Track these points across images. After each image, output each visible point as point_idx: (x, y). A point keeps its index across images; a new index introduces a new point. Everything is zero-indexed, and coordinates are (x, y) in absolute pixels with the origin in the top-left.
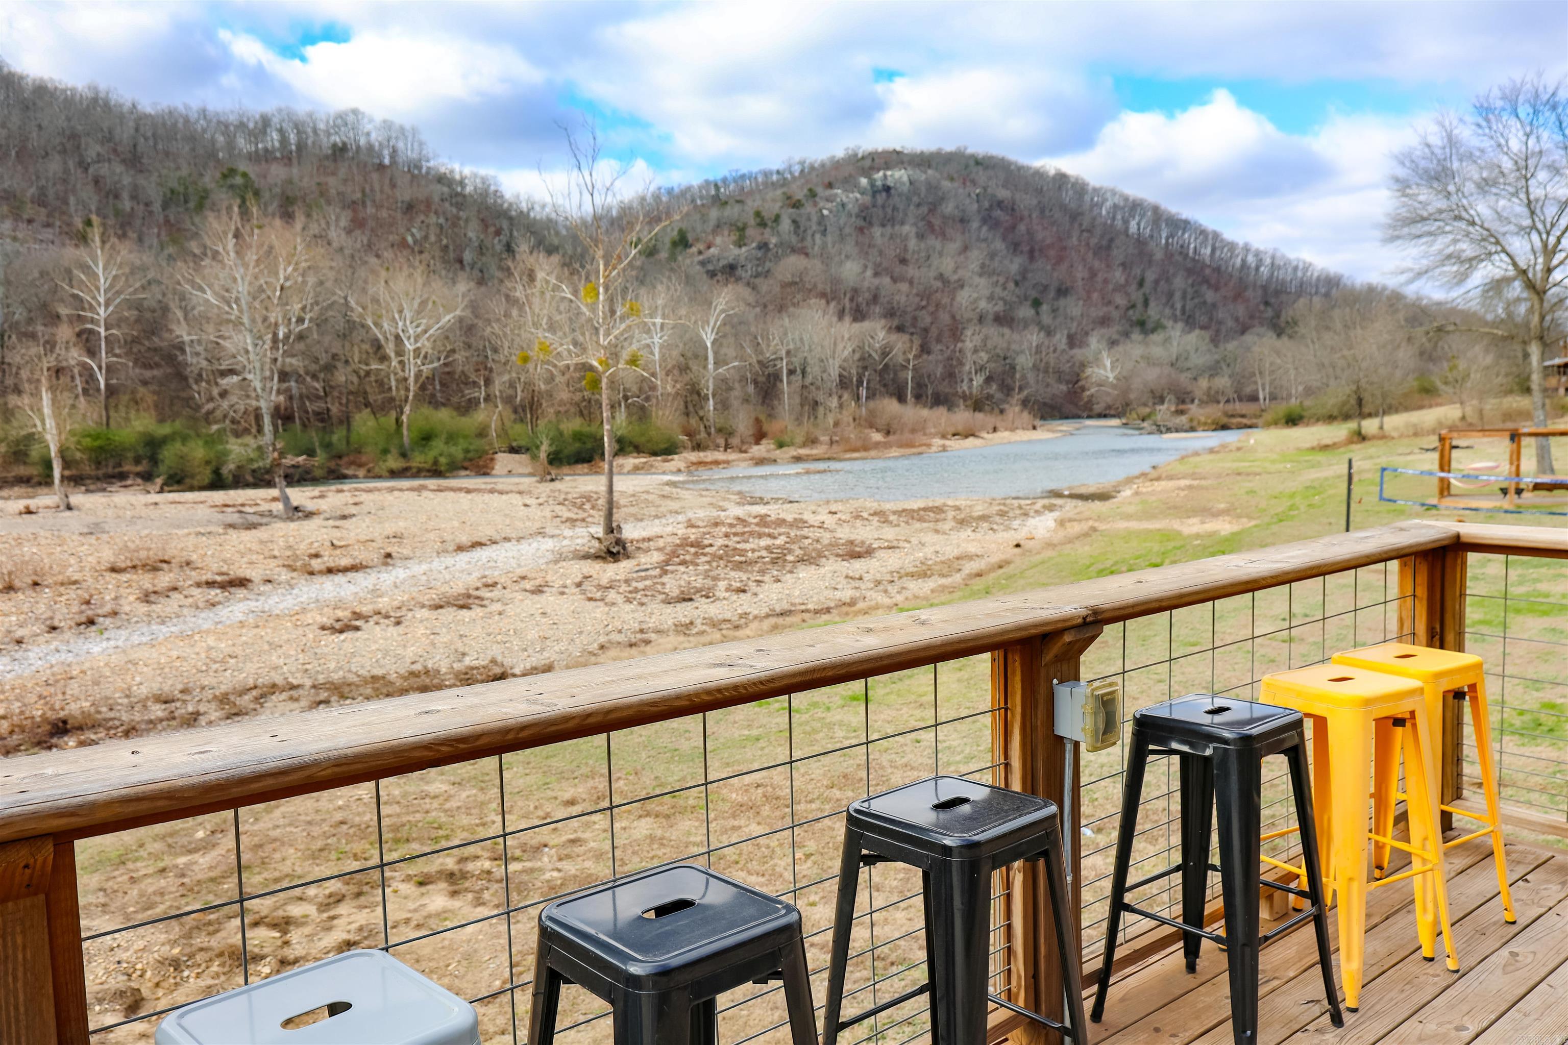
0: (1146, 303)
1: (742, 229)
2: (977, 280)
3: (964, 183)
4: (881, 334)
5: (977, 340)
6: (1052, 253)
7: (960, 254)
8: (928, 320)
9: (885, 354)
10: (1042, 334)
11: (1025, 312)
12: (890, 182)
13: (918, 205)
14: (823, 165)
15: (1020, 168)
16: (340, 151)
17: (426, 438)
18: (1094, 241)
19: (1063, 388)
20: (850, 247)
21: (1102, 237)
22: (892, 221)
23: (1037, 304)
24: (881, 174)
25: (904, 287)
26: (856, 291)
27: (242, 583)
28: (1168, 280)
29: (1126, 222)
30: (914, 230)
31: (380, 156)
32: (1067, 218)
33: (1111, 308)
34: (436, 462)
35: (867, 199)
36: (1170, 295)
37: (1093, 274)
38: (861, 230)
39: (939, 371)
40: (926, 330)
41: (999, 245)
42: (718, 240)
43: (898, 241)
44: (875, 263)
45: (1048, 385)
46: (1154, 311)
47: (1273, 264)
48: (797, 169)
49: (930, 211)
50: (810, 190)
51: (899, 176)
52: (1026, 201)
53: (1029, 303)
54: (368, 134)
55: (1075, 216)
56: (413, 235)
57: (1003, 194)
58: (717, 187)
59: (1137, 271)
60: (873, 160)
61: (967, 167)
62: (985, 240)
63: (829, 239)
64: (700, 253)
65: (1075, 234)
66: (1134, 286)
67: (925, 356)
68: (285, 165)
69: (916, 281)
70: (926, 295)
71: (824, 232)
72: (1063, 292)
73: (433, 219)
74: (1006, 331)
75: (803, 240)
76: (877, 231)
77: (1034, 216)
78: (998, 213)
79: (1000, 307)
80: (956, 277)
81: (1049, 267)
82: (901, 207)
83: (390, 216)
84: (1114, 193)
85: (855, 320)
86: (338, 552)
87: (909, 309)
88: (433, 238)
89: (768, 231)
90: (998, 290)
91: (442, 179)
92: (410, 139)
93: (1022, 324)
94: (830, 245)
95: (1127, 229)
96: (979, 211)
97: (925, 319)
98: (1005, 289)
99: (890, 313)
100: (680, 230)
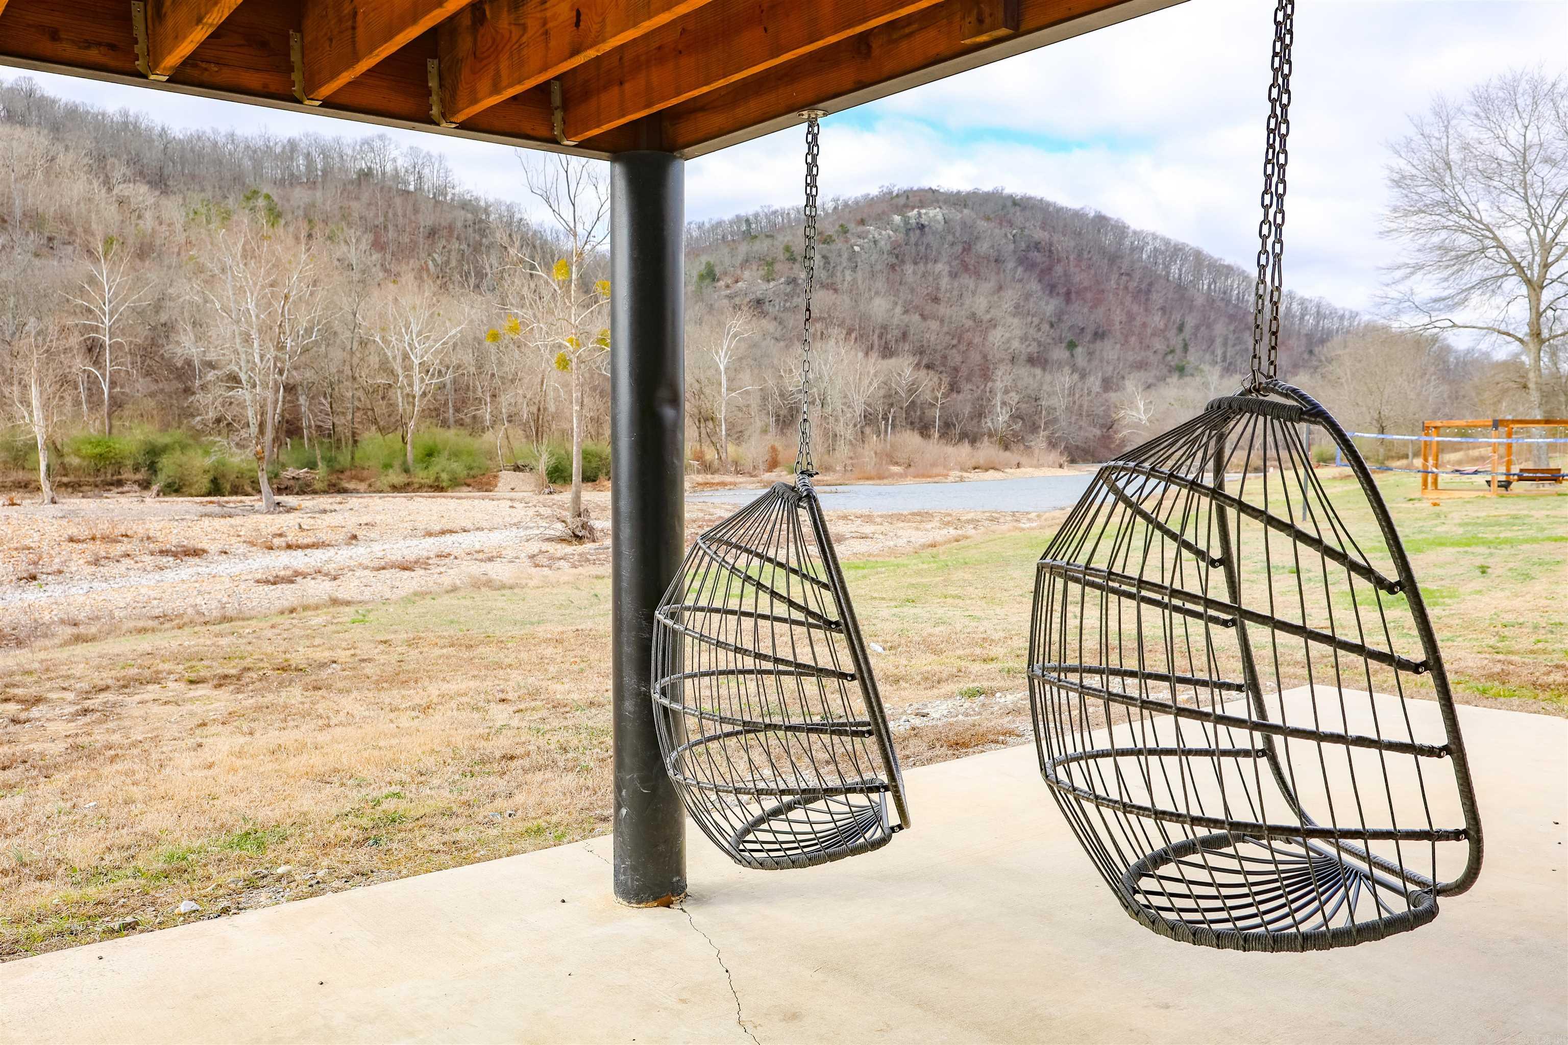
0: (1186, 348)
1: (770, 264)
2: (1010, 320)
3: (1001, 224)
4: (908, 371)
5: (1008, 381)
6: (1089, 295)
7: (993, 294)
8: (958, 359)
9: (911, 391)
10: (1076, 376)
11: (1059, 353)
12: (924, 220)
13: (953, 244)
14: (857, 202)
15: (1059, 210)
16: (366, 175)
17: (430, 454)
18: (1133, 285)
19: (1098, 432)
20: (880, 284)
21: (1141, 281)
22: (926, 259)
23: (1072, 345)
24: (915, 211)
25: (934, 325)
26: (885, 328)
27: (197, 553)
28: (1209, 326)
29: (1167, 267)
30: (947, 268)
31: (407, 183)
32: (1106, 261)
33: (1150, 353)
34: (437, 479)
35: (901, 236)
36: (1212, 341)
37: (1131, 317)
38: (893, 267)
39: (967, 410)
40: (956, 369)
41: (1034, 286)
42: (747, 274)
43: (931, 279)
44: (905, 301)
45: (1081, 428)
46: (1192, 357)
47: (1318, 313)
49: (964, 250)
50: (842, 226)
51: (933, 214)
52: (1064, 244)
53: (1064, 345)
54: (394, 160)
55: (1113, 258)
56: (434, 260)
57: (1039, 235)
58: (747, 221)
59: (1177, 316)
60: (908, 197)
61: (1004, 207)
62: (1020, 281)
63: (859, 274)
64: (728, 286)
65: (1114, 277)
66: (1173, 331)
67: (955, 395)
68: (310, 188)
69: (947, 321)
70: (958, 335)
71: (855, 269)
72: (1099, 335)
73: (455, 245)
74: (1038, 371)
75: (832, 275)
76: (909, 268)
77: (1072, 258)
78: (1036, 256)
79: (1033, 348)
80: (988, 317)
81: (1086, 310)
82: (935, 245)
83: (411, 241)
84: (1155, 237)
85: (884, 357)
86: (304, 534)
87: (939, 347)
88: (453, 263)
89: (797, 266)
90: (1032, 331)
91: (466, 205)
92: (436, 165)
93: (1056, 366)
94: (860, 282)
95: (1168, 273)
96: (1015, 252)
97: (955, 358)
98: (1039, 330)
99: (920, 351)
100: (708, 264)
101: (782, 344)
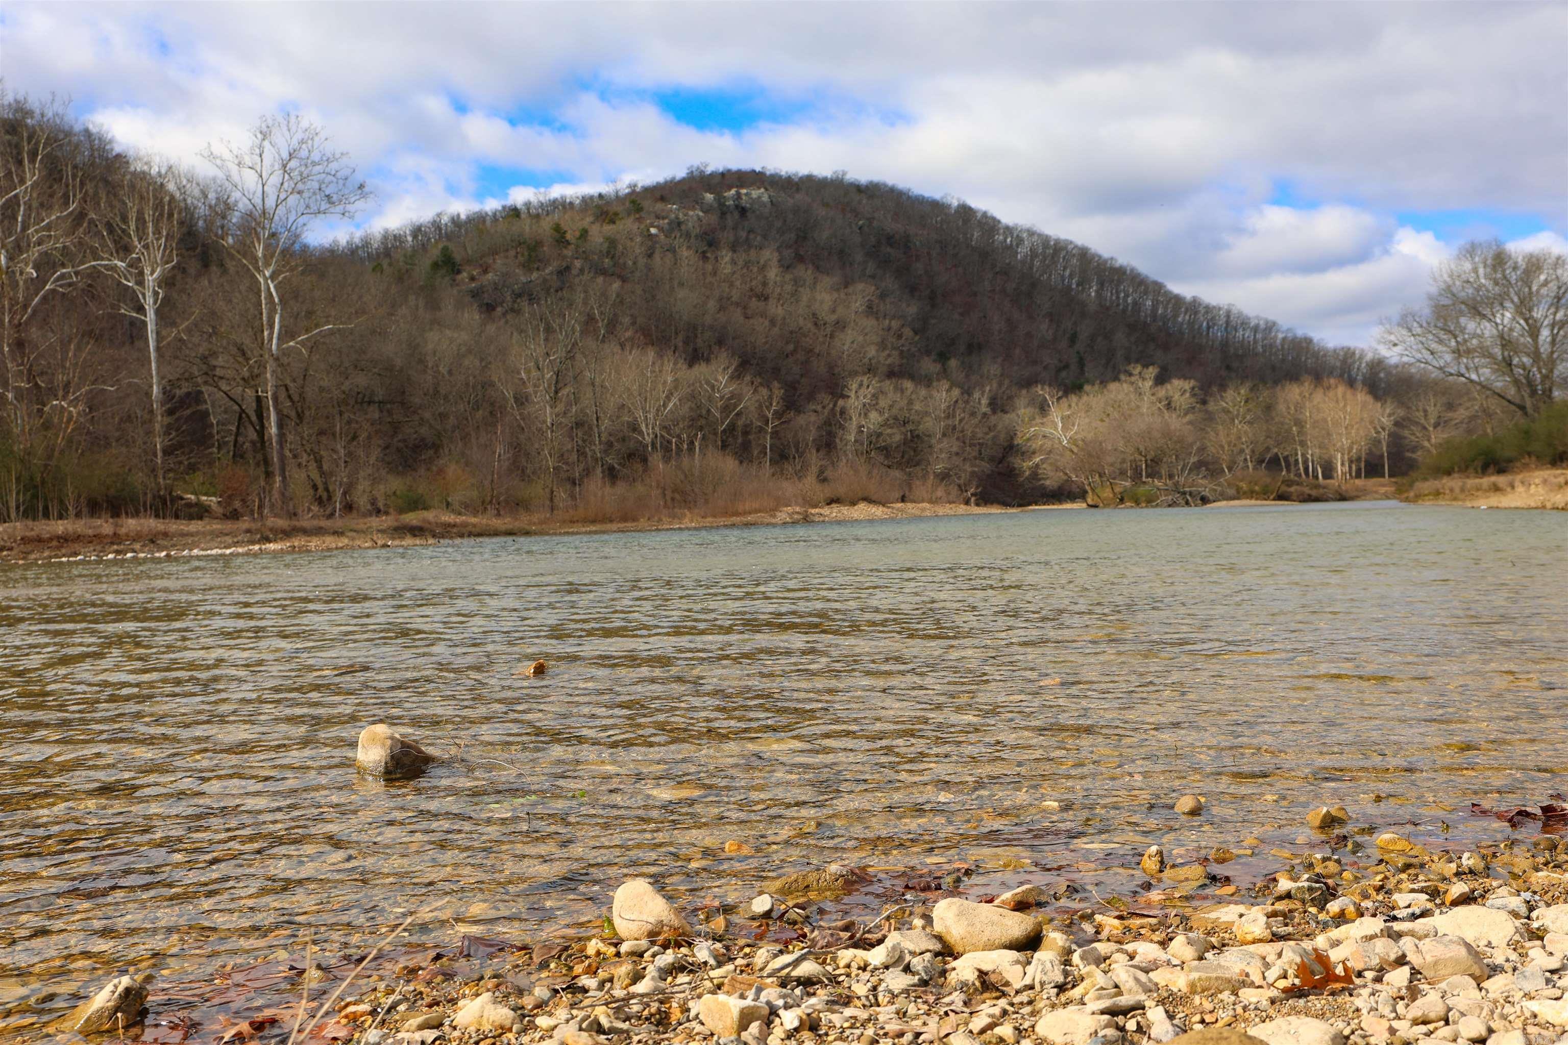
0: (1082, 363)
1: (533, 247)
2: (862, 321)
3: (843, 212)
4: (724, 381)
5: (866, 397)
6: (958, 299)
7: (839, 289)
9: (729, 408)
11: (929, 364)
12: (744, 201)
13: (783, 231)
15: (914, 199)
18: (1011, 285)
21: (1020, 282)
22: (747, 245)
23: (943, 357)
24: (733, 191)
25: (762, 325)
26: (693, 329)
28: (1107, 337)
29: (1047, 267)
30: (777, 257)
32: (976, 258)
33: (1038, 368)
35: (713, 219)
36: (1111, 354)
37: (1012, 325)
38: (703, 254)
40: (793, 382)
41: (889, 282)
42: (500, 263)
43: (755, 269)
46: (1092, 373)
49: (798, 238)
50: (634, 205)
51: (757, 195)
52: (923, 237)
53: (933, 357)
55: (984, 256)
57: (893, 227)
59: (1067, 324)
60: (724, 180)
61: (846, 194)
62: (873, 277)
63: (658, 262)
64: (473, 279)
65: (987, 277)
66: (1065, 343)
67: (792, 416)
69: (779, 320)
70: (793, 338)
71: (651, 257)
72: (975, 347)
74: (908, 385)
75: (619, 262)
76: (726, 256)
77: (933, 254)
78: (887, 250)
79: (894, 359)
80: (834, 317)
81: (956, 316)
82: (759, 230)
84: (1031, 233)
87: (769, 355)
89: (569, 249)
90: (892, 337)
93: (926, 379)
94: (657, 271)
95: (1050, 274)
96: (862, 245)
98: (900, 337)
99: (742, 355)
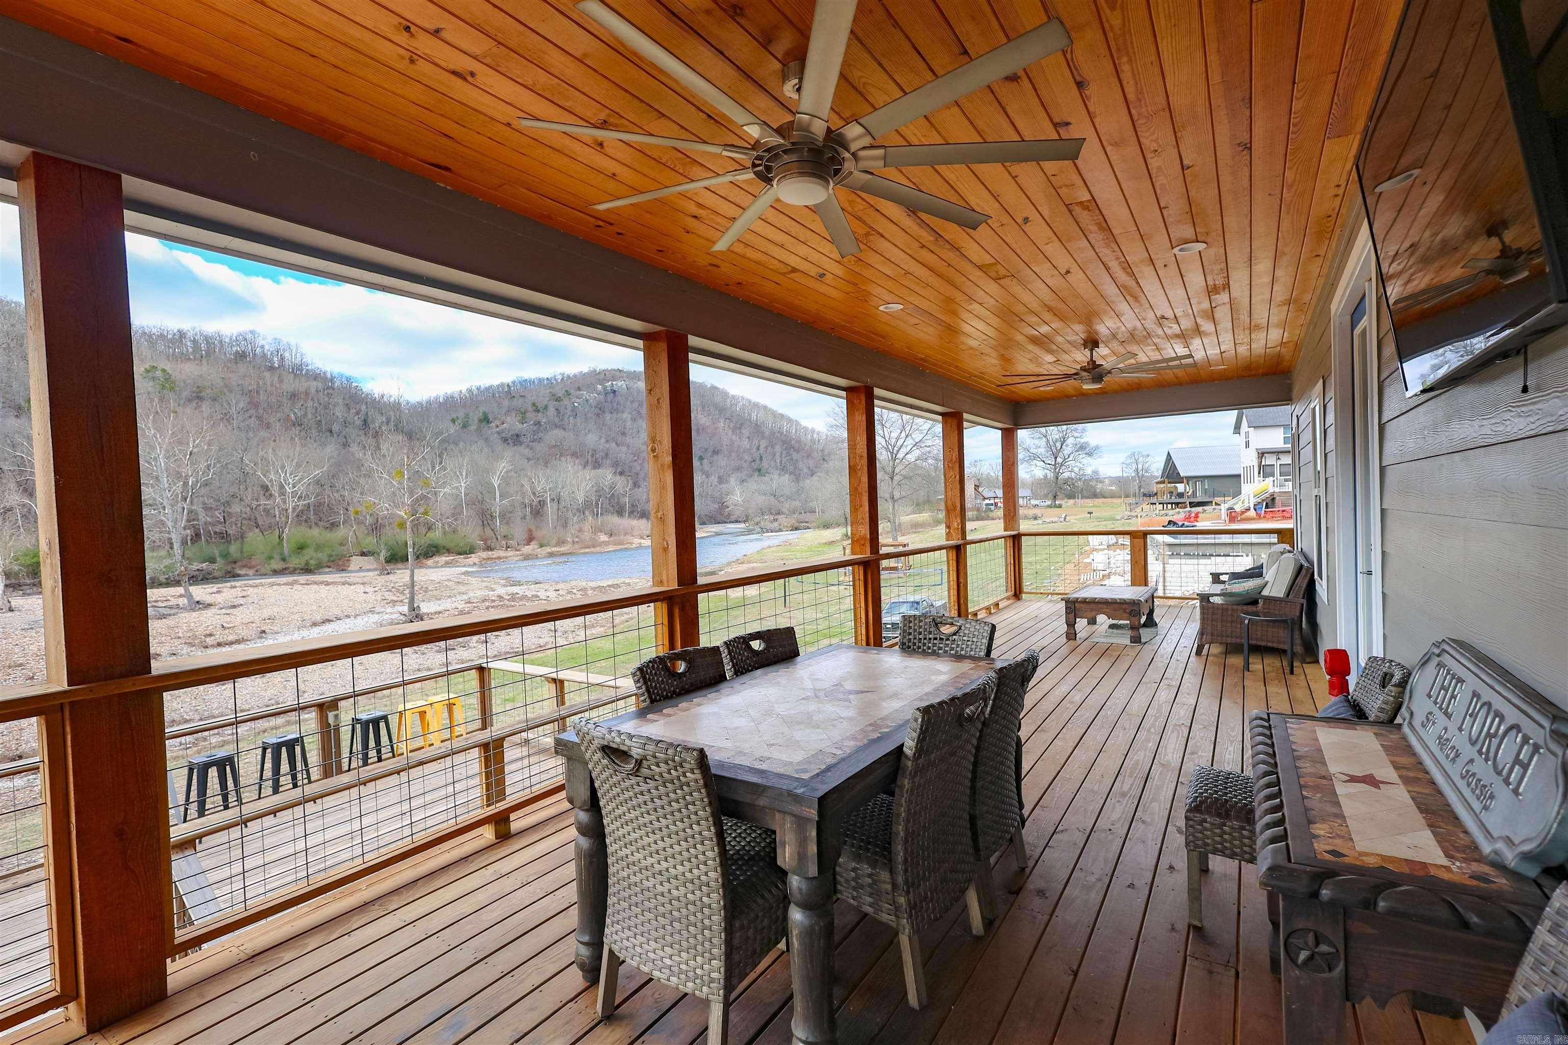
0: (761, 459)
1: (524, 413)
4: (610, 477)
8: (638, 468)
9: (612, 488)
10: (704, 476)
12: (615, 388)
13: (632, 402)
14: (575, 376)
16: (241, 356)
17: (301, 548)
18: (732, 425)
19: (716, 506)
20: (591, 425)
21: (737, 422)
22: (617, 410)
23: (700, 459)
24: (610, 383)
25: (624, 449)
26: (594, 451)
28: (773, 447)
29: (750, 414)
30: (630, 416)
31: (272, 361)
32: (717, 411)
33: (742, 462)
34: (307, 564)
35: (602, 397)
36: (774, 455)
37: (732, 443)
38: (598, 415)
39: (645, 497)
42: (509, 419)
43: (621, 422)
44: (606, 435)
45: (707, 506)
46: (765, 464)
47: (828, 439)
48: (559, 378)
49: (639, 405)
50: (567, 391)
51: (620, 384)
54: (262, 347)
55: (722, 410)
56: (295, 413)
58: (508, 385)
59: (756, 442)
60: (605, 374)
63: (579, 420)
64: (497, 426)
65: (722, 420)
66: (754, 450)
67: (636, 490)
68: (197, 364)
69: (631, 446)
70: (637, 453)
71: (575, 416)
72: (716, 452)
73: (310, 404)
75: (562, 420)
76: (608, 416)
77: (699, 409)
81: (707, 439)
82: (622, 402)
83: (278, 401)
84: (743, 398)
85: (595, 468)
87: (627, 462)
88: (310, 416)
89: (540, 414)
92: (294, 351)
94: (579, 424)
95: (750, 418)
99: (615, 464)
100: (484, 413)
101: (533, 462)
